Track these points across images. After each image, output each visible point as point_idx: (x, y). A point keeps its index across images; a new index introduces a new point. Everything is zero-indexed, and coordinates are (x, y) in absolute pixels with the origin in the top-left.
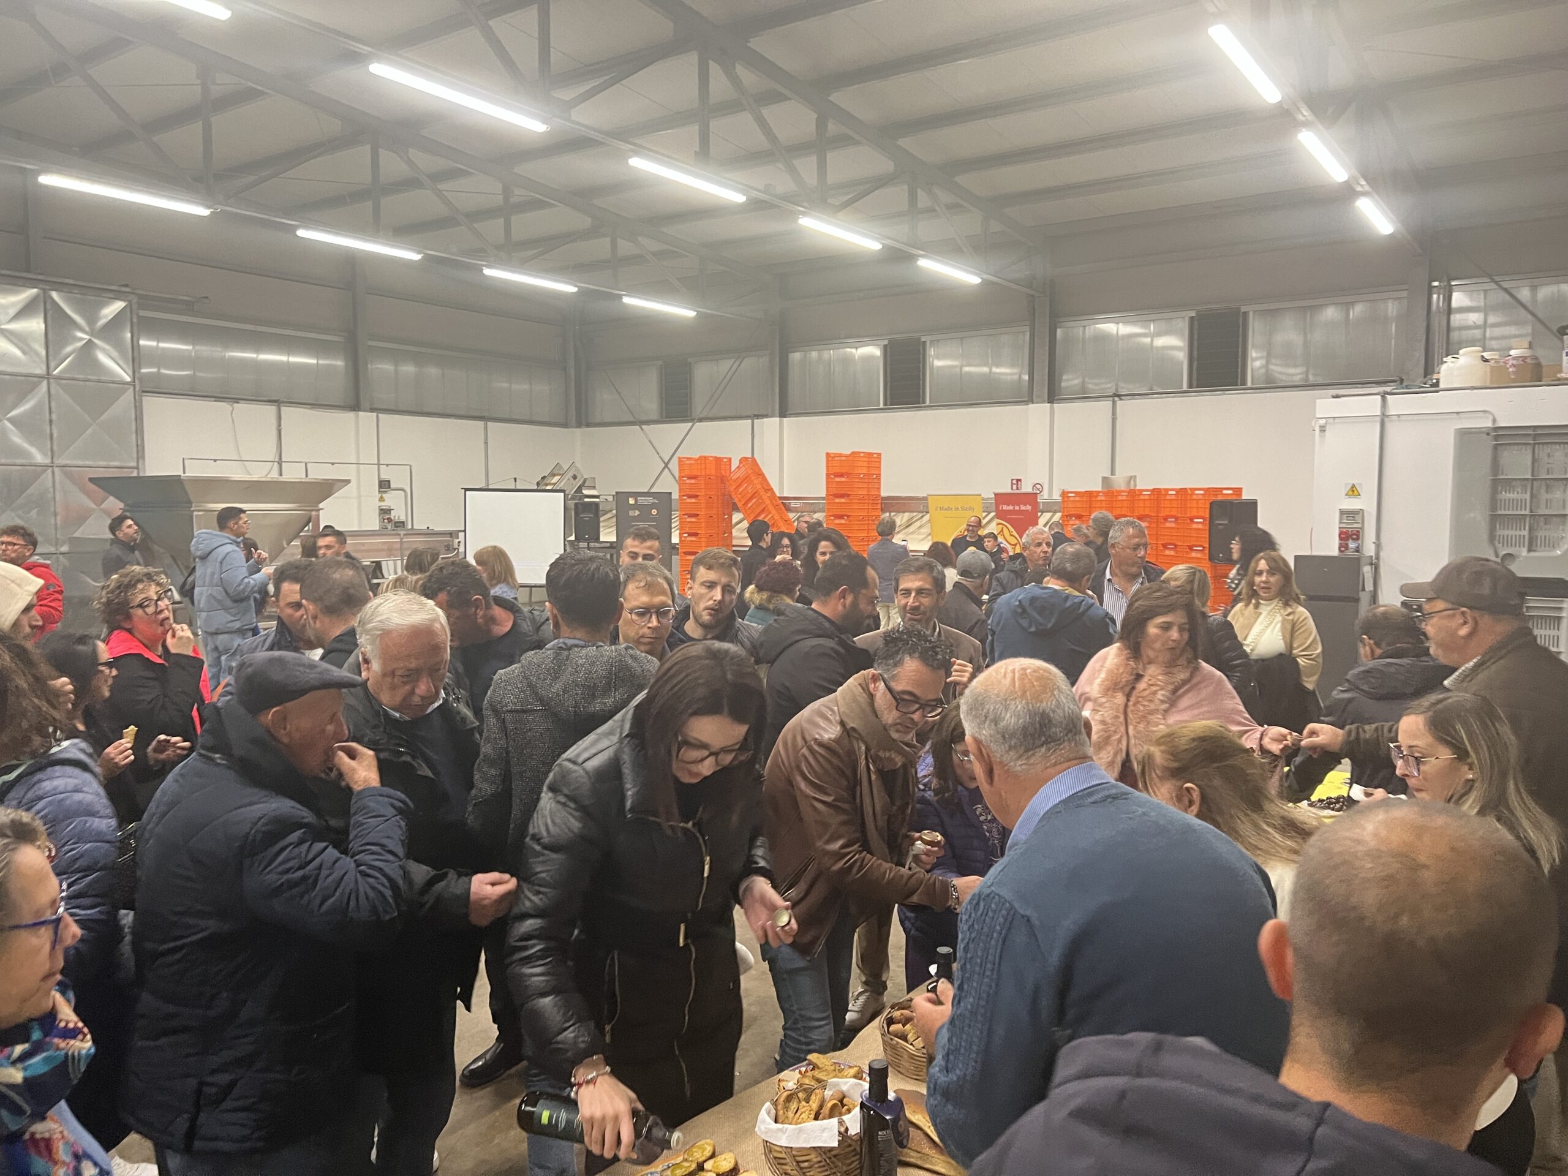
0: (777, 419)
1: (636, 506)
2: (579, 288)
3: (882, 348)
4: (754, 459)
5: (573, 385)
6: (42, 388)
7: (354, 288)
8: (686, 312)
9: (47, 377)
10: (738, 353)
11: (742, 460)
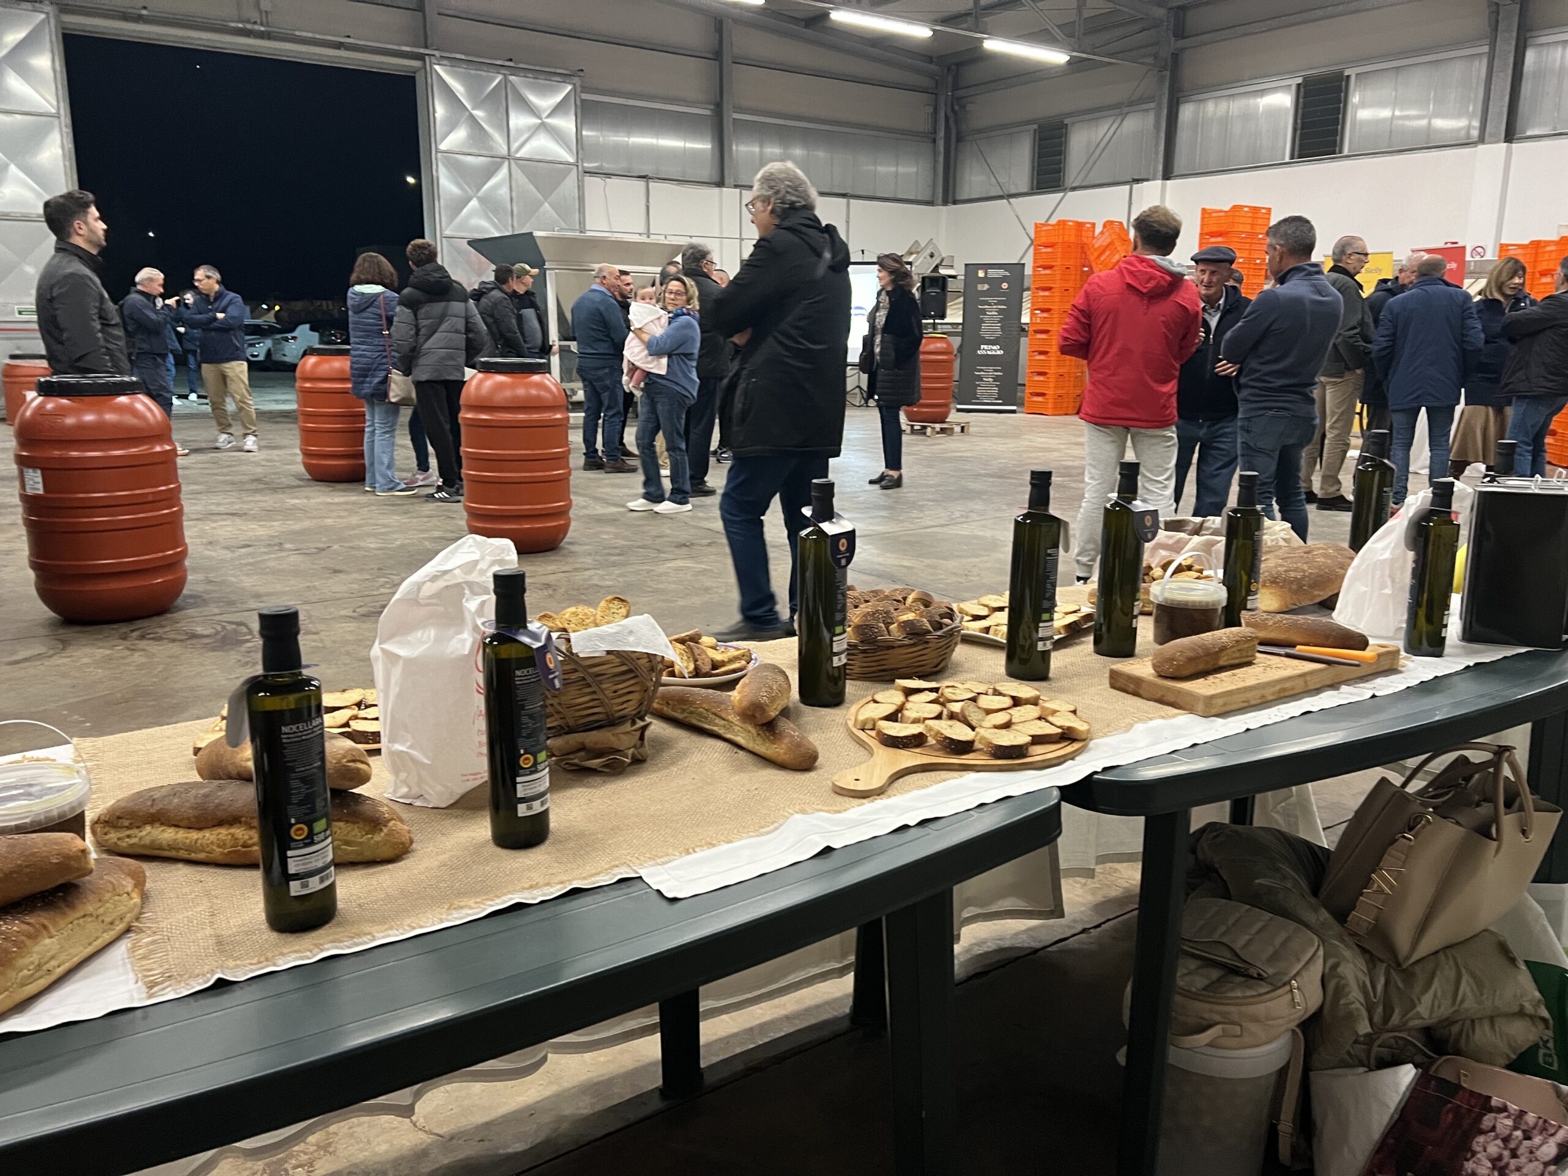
0: (1159, 182)
1: (985, 280)
2: (934, 31)
3: (1294, 88)
4: (1121, 223)
5: (941, 159)
6: (504, 171)
7: (722, 58)
8: (1056, 57)
9: (508, 157)
10: (1120, 108)
11: (1109, 224)
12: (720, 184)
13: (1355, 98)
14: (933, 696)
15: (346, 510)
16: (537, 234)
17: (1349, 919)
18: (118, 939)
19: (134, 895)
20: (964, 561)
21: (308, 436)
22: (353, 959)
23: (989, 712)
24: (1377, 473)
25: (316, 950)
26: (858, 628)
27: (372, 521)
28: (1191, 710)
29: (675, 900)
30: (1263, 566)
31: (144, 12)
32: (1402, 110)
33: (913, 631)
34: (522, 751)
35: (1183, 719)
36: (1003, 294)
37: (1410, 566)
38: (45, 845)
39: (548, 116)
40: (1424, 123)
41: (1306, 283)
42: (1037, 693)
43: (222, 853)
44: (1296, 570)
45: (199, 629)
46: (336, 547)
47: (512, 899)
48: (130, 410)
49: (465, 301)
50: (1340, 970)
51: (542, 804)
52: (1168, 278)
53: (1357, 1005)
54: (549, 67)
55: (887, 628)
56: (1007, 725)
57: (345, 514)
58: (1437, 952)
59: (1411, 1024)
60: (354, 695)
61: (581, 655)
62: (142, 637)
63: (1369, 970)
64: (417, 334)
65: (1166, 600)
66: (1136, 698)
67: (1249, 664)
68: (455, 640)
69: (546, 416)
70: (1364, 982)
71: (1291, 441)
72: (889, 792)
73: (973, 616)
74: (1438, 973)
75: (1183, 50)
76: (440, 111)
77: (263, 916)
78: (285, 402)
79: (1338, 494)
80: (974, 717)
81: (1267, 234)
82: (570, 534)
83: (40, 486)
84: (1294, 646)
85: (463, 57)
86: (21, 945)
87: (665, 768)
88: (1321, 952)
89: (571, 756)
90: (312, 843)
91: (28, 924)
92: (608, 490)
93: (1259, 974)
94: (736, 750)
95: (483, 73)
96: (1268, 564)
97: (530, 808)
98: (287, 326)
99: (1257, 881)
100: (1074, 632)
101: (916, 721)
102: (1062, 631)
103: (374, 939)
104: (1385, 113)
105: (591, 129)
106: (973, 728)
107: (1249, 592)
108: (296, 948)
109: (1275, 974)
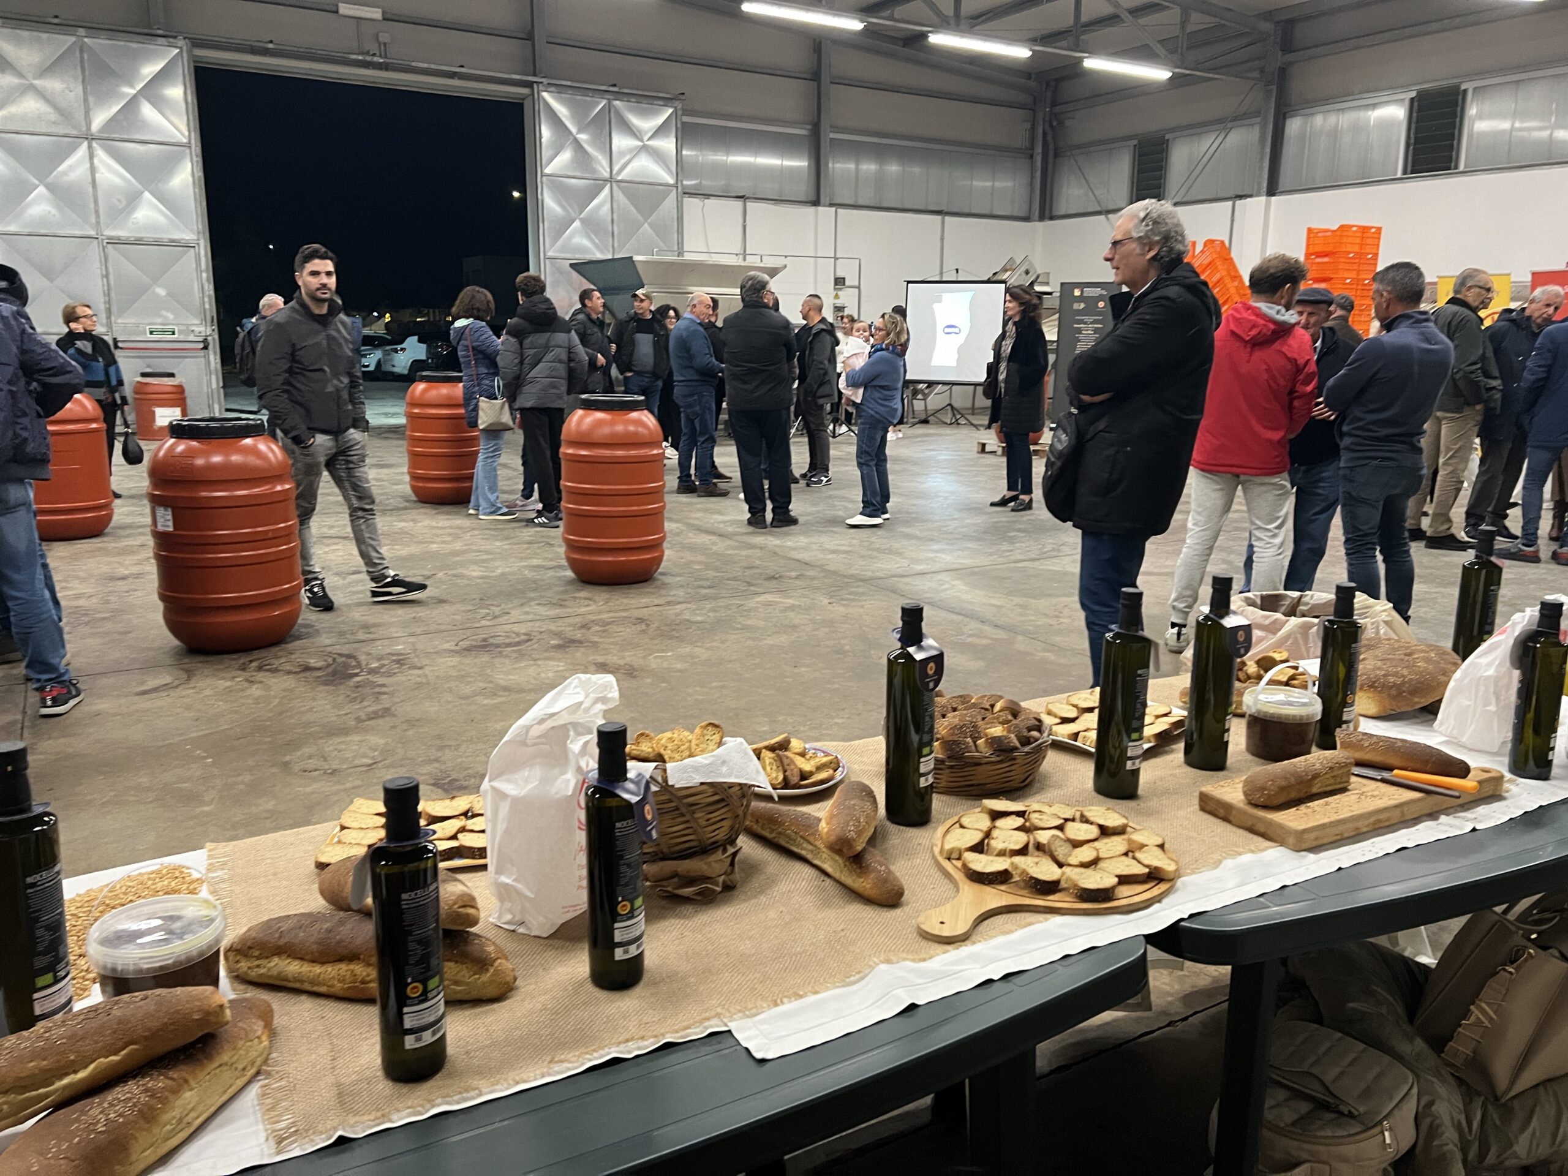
0: (1263, 199)
1: (1081, 299)
2: (1033, 51)
3: (1407, 102)
4: (1222, 242)
5: (1038, 174)
6: (606, 191)
7: (820, 78)
8: (1159, 74)
9: (610, 180)
10: (1224, 123)
11: (1209, 243)
12: (816, 203)
13: (1472, 110)
14: (1019, 821)
15: (450, 535)
16: (636, 258)
17: (1446, 1049)
18: (249, 1082)
19: (264, 1038)
20: (1055, 600)
21: (415, 459)
22: (461, 1117)
23: (1076, 844)
24: (1484, 572)
25: (428, 1106)
26: (948, 744)
27: (474, 547)
28: (1282, 843)
29: (763, 1061)
30: (1361, 667)
31: (271, 46)
32: (1522, 121)
33: (1000, 747)
34: (620, 899)
35: (1274, 853)
36: (1099, 313)
37: (1515, 685)
38: (188, 1002)
39: (649, 139)
40: (1545, 134)
41: (1415, 331)
42: (1124, 821)
43: (342, 989)
44: (1396, 674)
45: (312, 661)
46: (440, 575)
47: (609, 1053)
48: (255, 451)
49: (569, 332)
50: (1434, 1108)
51: (638, 947)
52: (1272, 326)
53: (1451, 1147)
54: (649, 91)
55: (975, 742)
56: (1094, 863)
57: (449, 539)
58: (1537, 1085)
59: (1507, 1163)
60: (461, 804)
61: (677, 786)
62: (260, 669)
63: (1465, 1105)
64: (521, 363)
65: (1259, 711)
66: (1225, 824)
67: (1344, 790)
68: (559, 781)
69: (643, 452)
70: (1459, 1122)
71: (1398, 491)
72: (974, 938)
73: (1062, 718)
74: (1538, 1109)
75: (1291, 63)
76: (546, 133)
77: (379, 1061)
78: (394, 415)
79: (1449, 532)
80: (1061, 851)
81: (1374, 279)
82: (663, 564)
83: (170, 523)
84: (1392, 770)
85: (569, 83)
86: (164, 1101)
87: (755, 897)
88: (1415, 1090)
89: (665, 883)
90: (426, 1000)
91: (172, 1079)
92: (699, 515)
93: (1350, 1112)
94: (823, 877)
95: (588, 99)
96: (1368, 664)
97: (626, 952)
98: (395, 337)
99: (1351, 1005)
100: (1164, 740)
101: (1002, 853)
102: (1152, 739)
103: (480, 1095)
104: (1505, 125)
105: (691, 149)
106: (1061, 865)
107: (1345, 704)
108: (410, 1103)
109: (1366, 1113)
